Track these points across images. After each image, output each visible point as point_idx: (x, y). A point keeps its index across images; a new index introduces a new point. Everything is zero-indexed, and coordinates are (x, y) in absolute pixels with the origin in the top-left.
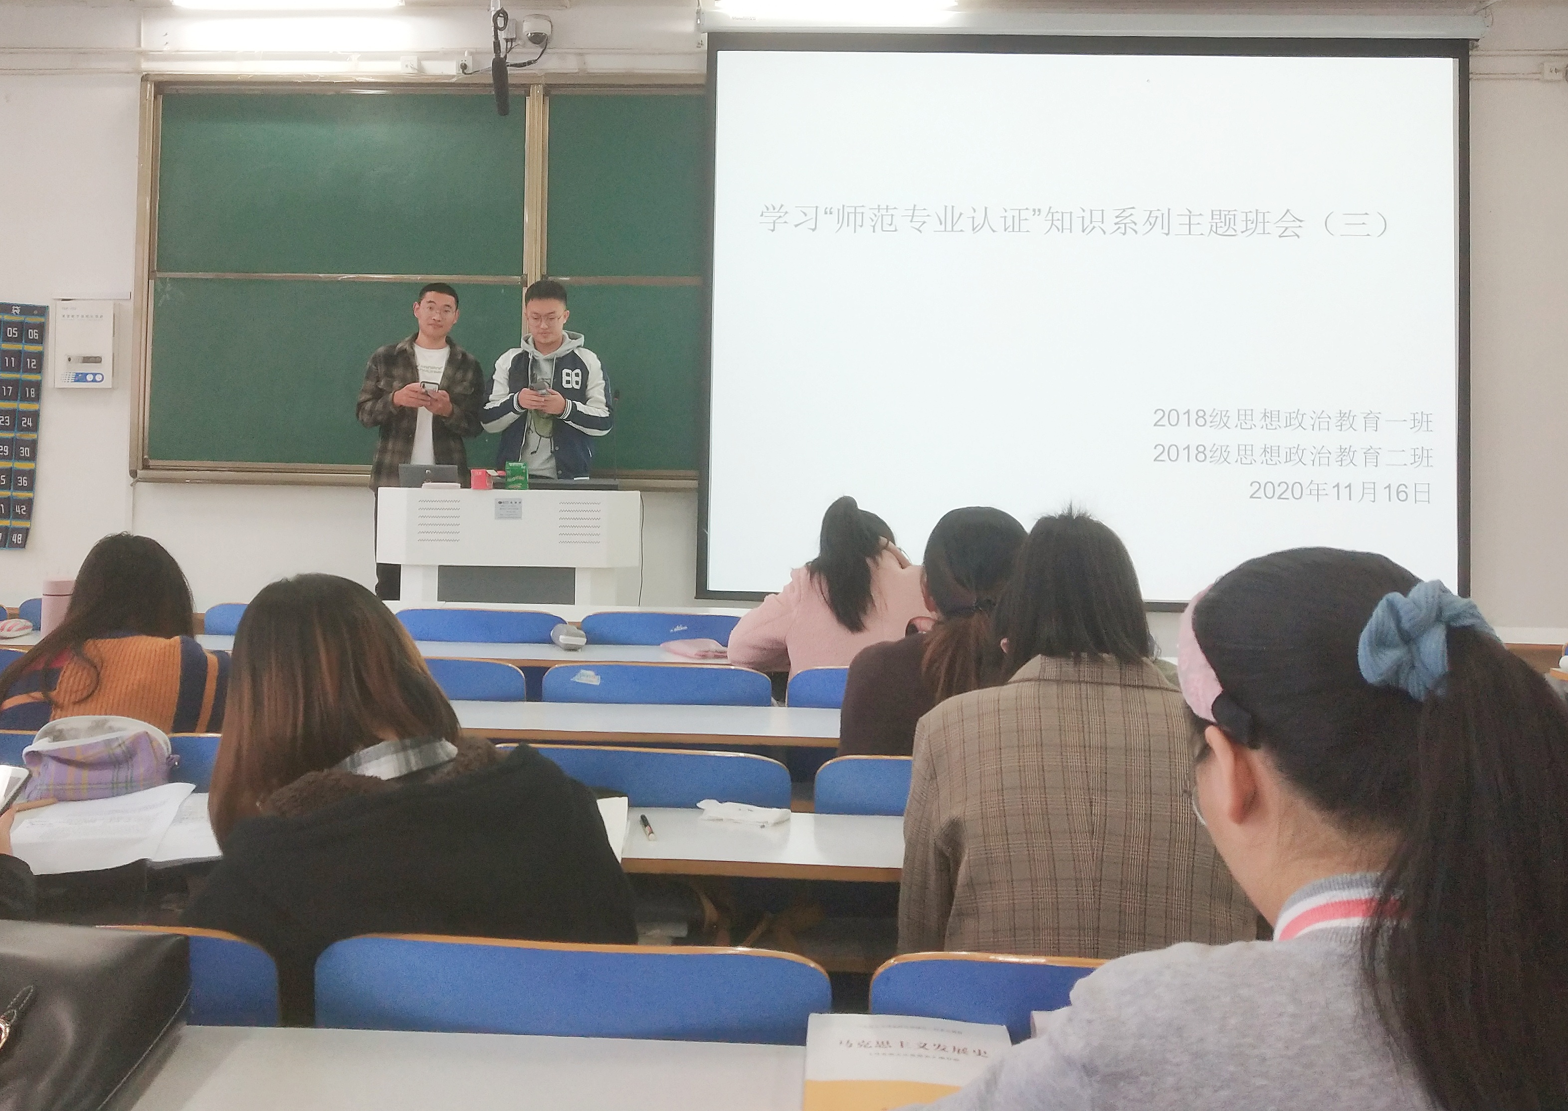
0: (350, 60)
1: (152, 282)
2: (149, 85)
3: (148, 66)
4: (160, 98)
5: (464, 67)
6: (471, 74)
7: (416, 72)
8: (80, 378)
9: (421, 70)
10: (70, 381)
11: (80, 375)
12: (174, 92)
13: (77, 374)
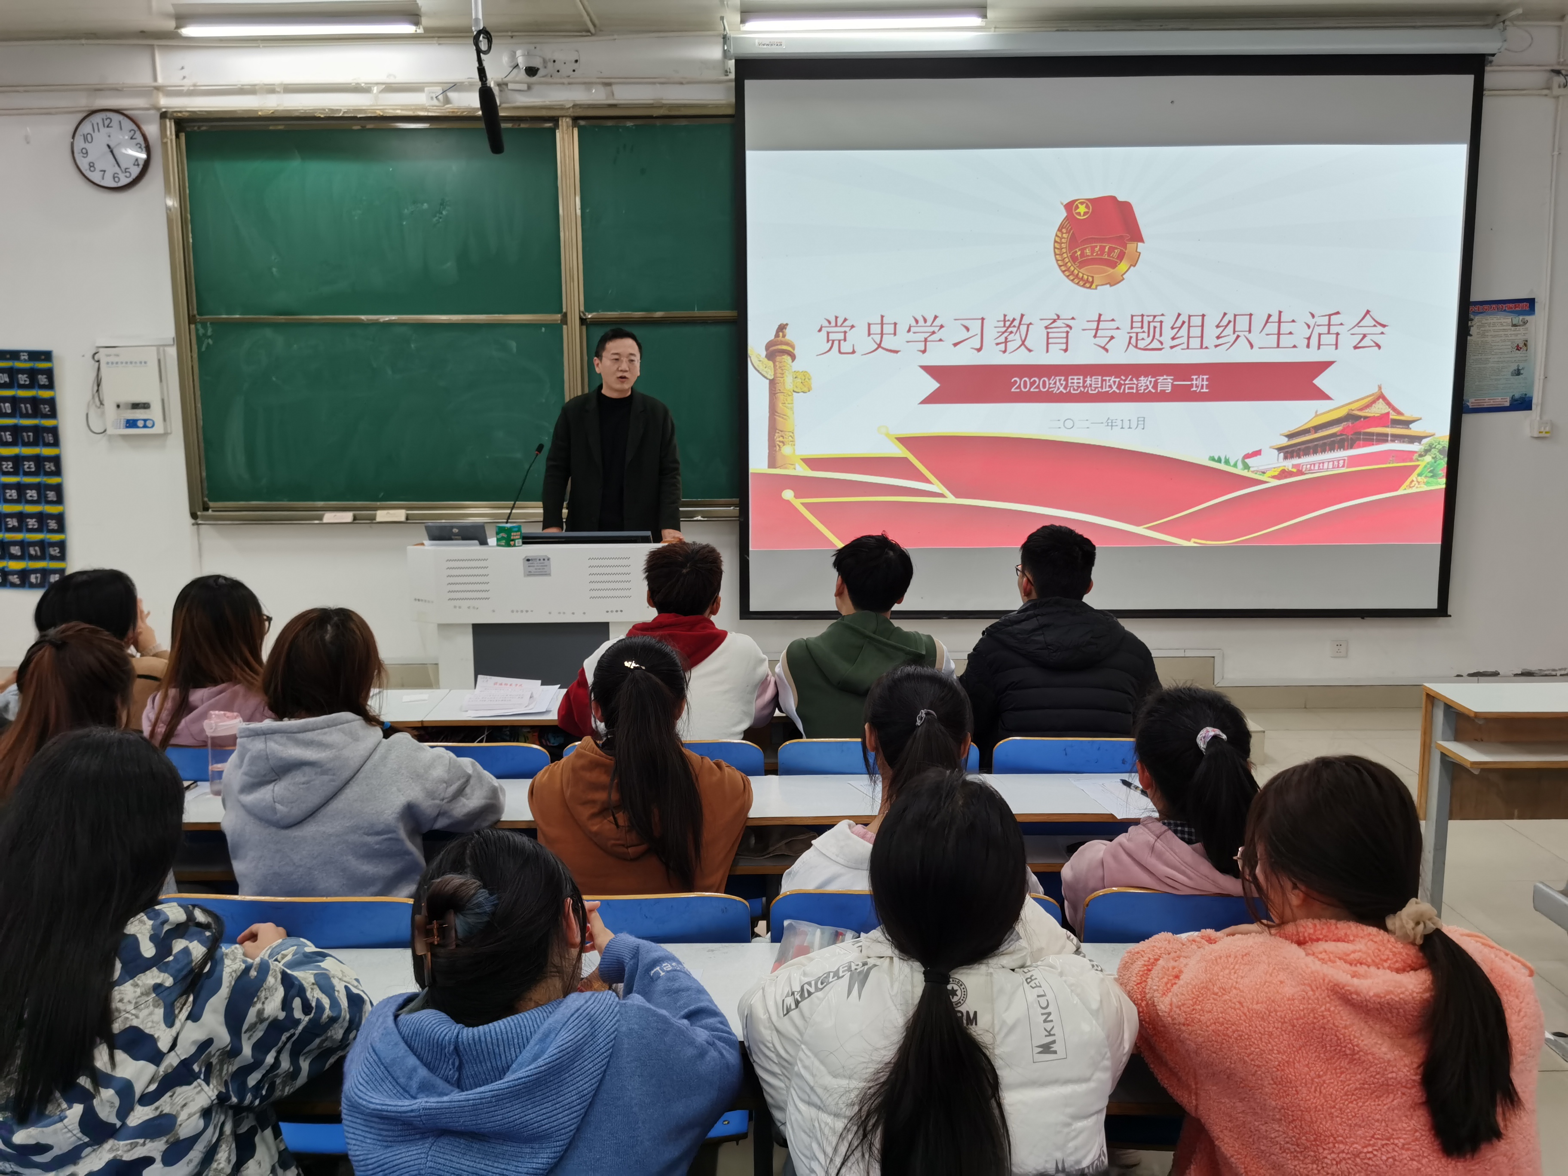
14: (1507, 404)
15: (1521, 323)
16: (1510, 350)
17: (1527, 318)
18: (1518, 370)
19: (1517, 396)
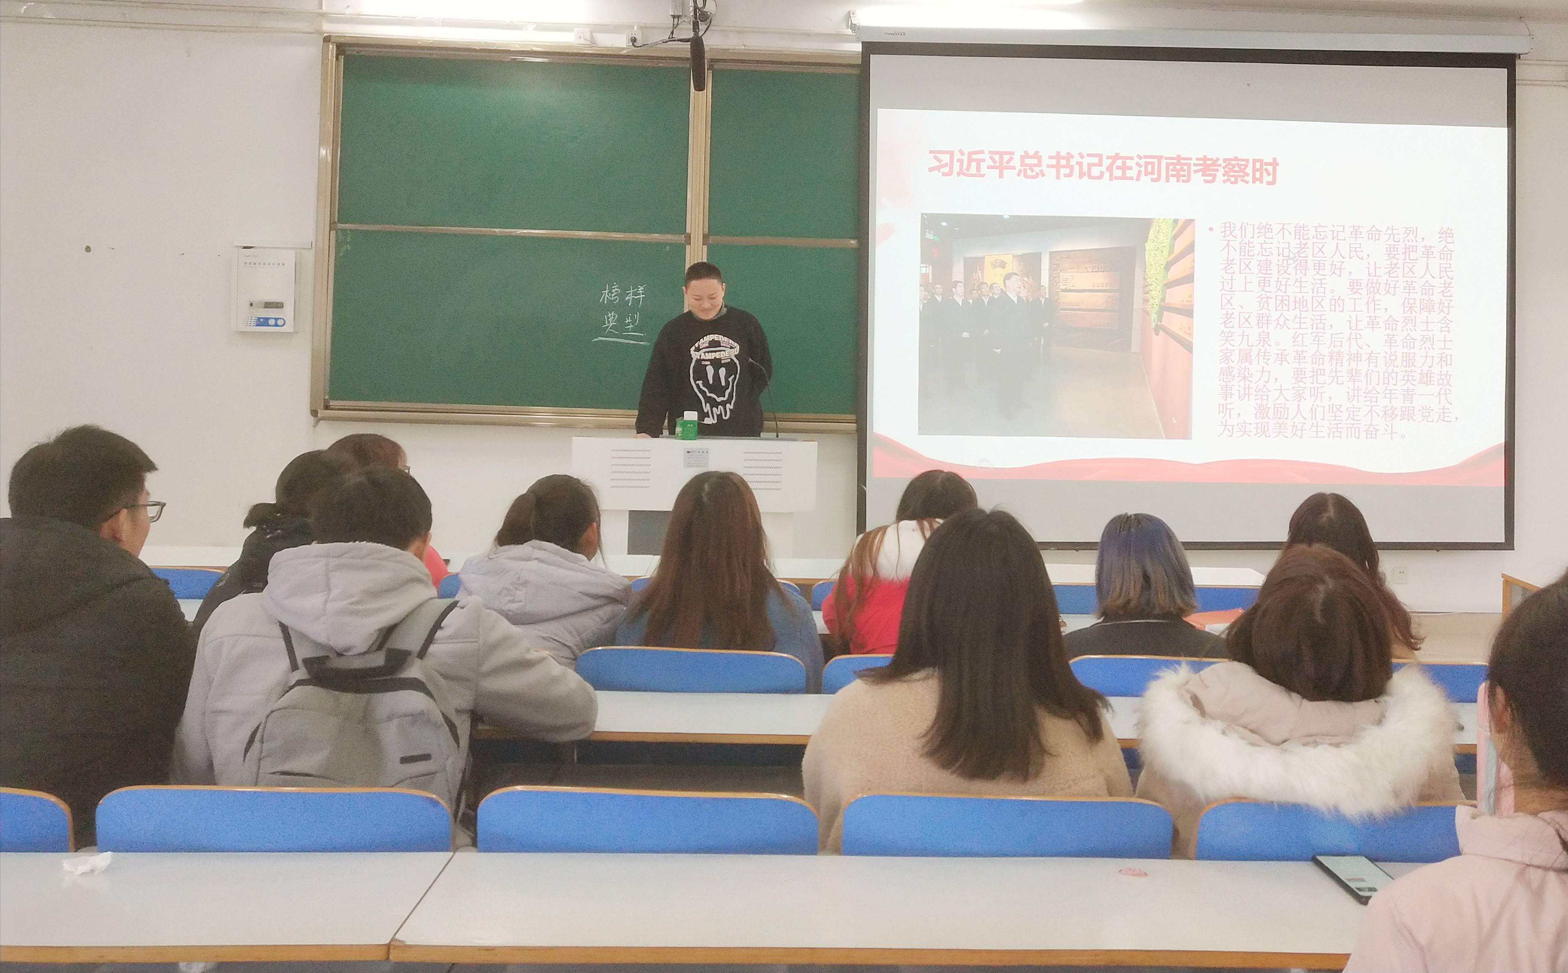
0: (527, 29)
1: (333, 233)
2: (331, 46)
3: (328, 28)
4: (342, 58)
5: (634, 40)
6: (641, 47)
7: (589, 43)
8: (263, 322)
9: (593, 42)
10: (252, 325)
11: (262, 320)
12: (355, 53)
13: (259, 319)
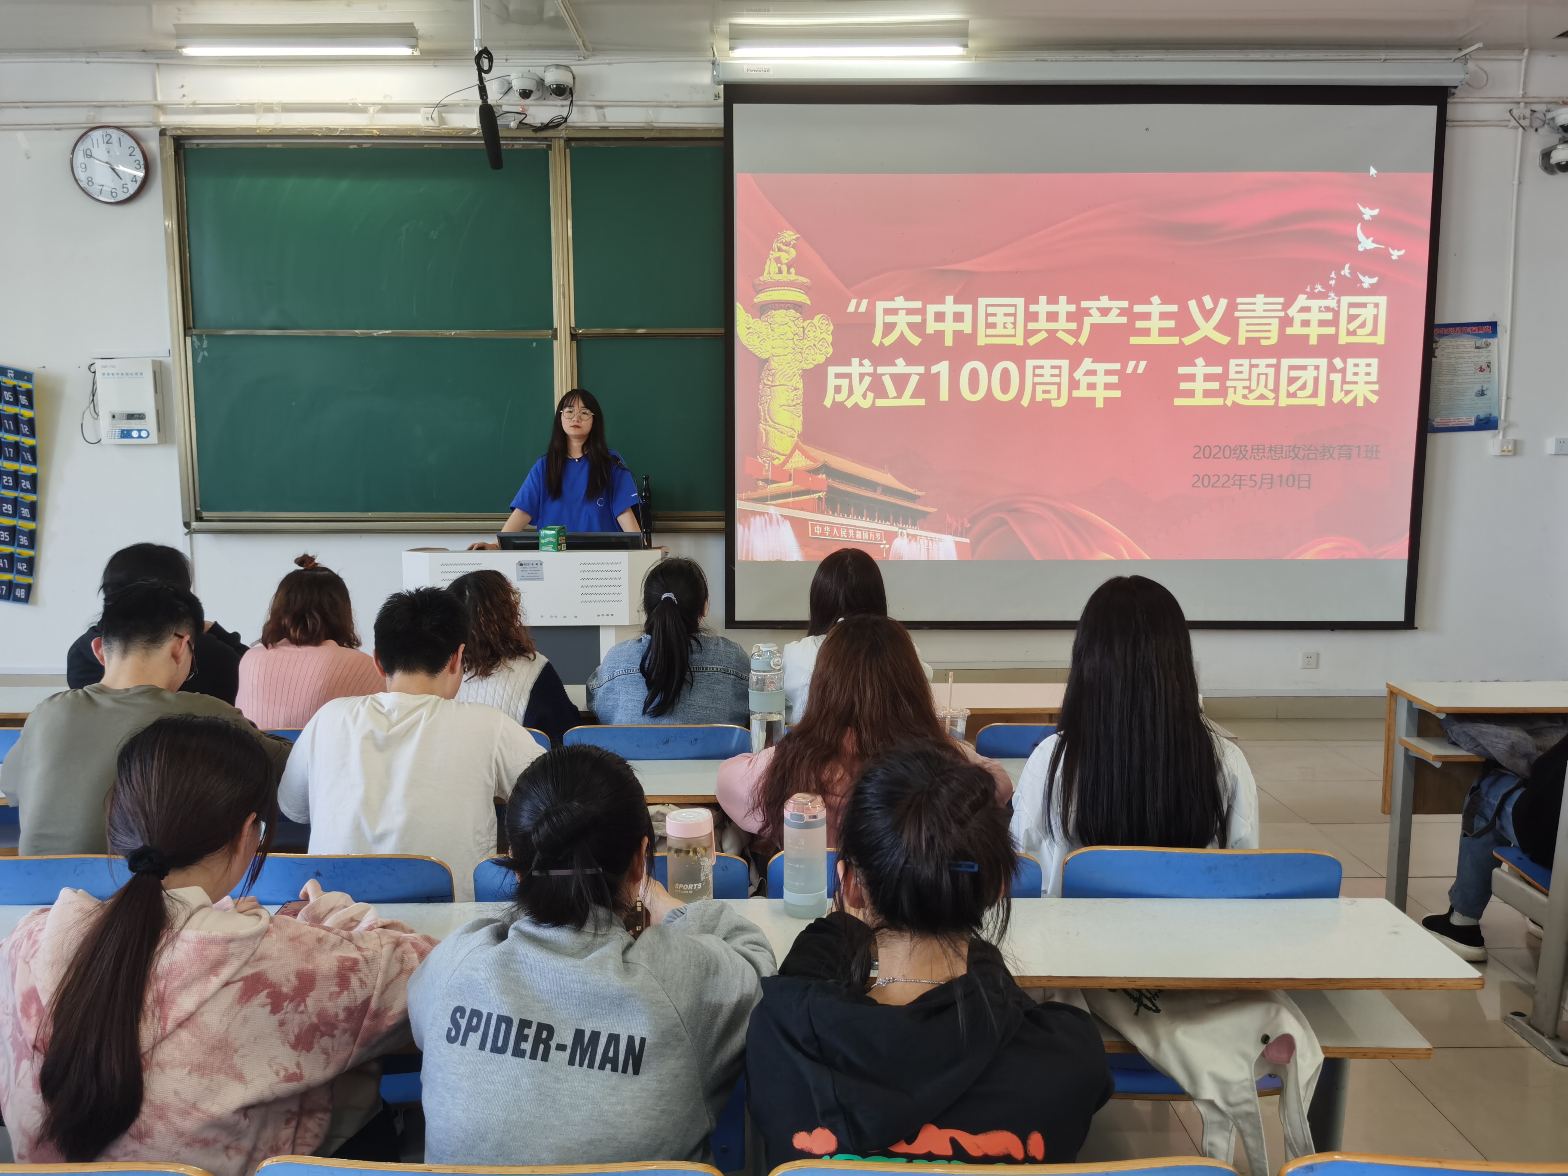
14: (1472, 424)
15: (1484, 345)
16: (1473, 372)
17: (1490, 340)
18: (1483, 391)
19: (1482, 415)
